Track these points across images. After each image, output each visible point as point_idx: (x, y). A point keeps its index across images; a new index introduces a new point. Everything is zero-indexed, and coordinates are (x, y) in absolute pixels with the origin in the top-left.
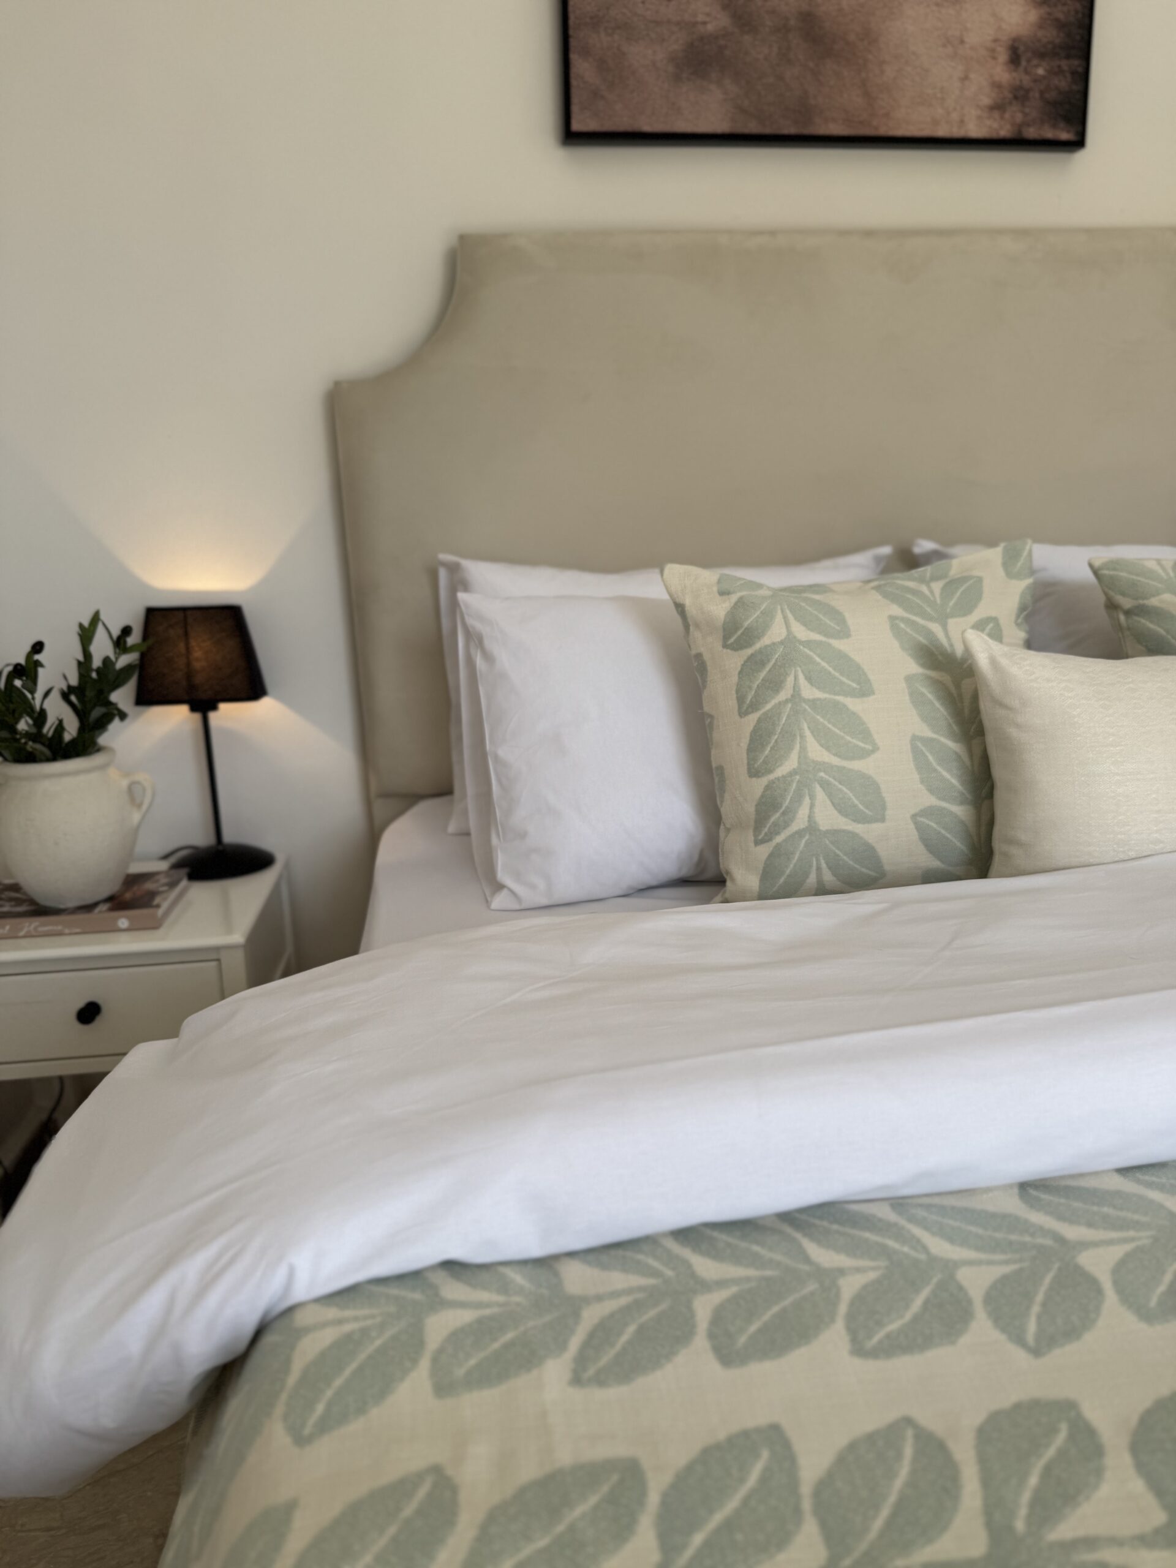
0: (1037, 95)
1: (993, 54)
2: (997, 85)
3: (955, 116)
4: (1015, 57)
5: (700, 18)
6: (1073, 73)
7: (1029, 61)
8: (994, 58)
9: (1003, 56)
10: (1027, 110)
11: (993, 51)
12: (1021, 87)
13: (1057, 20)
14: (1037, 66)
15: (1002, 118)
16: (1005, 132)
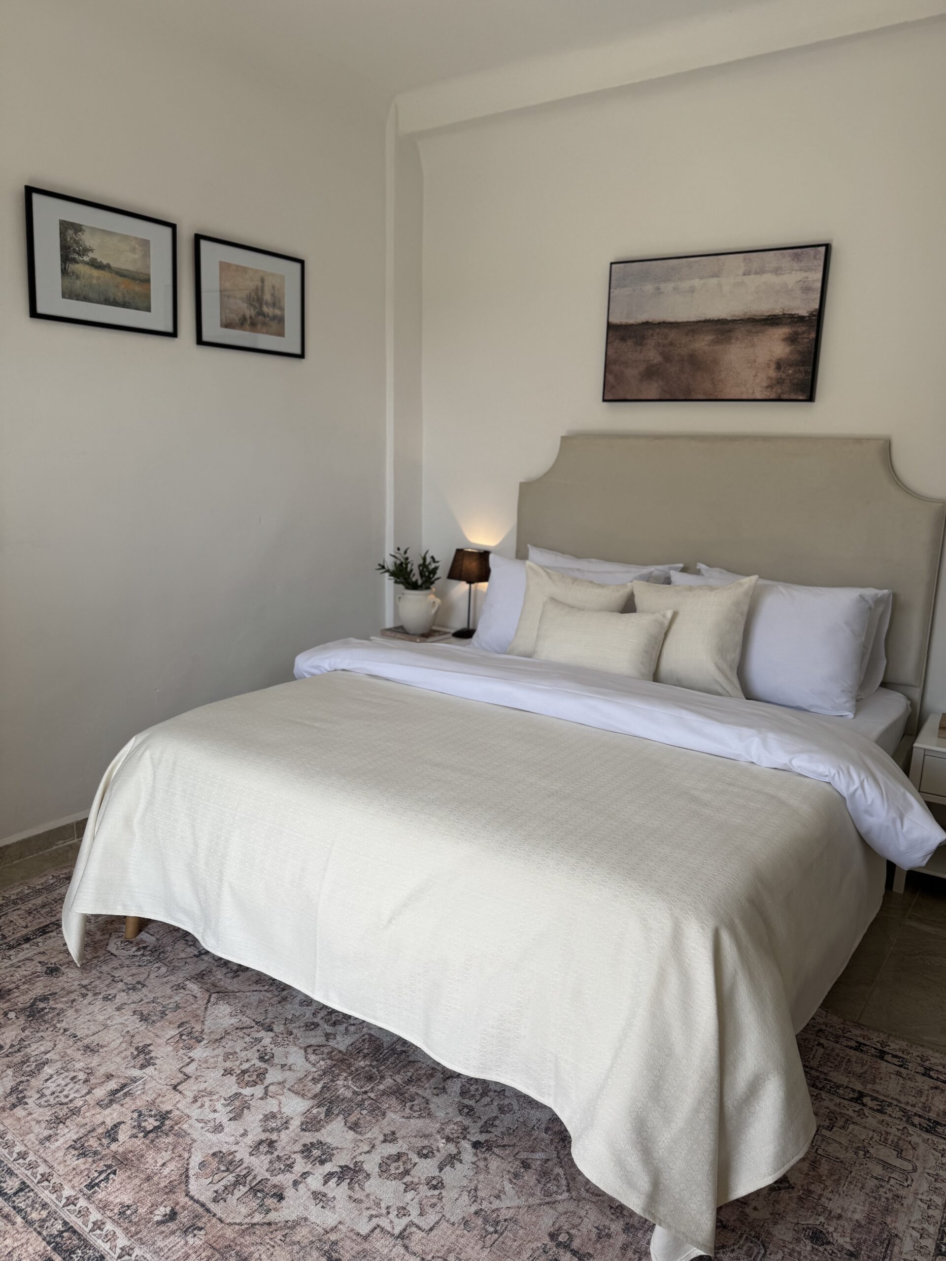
0: (788, 381)
1: (768, 366)
2: (769, 378)
3: (750, 391)
4: (779, 366)
5: (651, 358)
6: (806, 372)
7: (785, 368)
8: (769, 367)
9: (773, 366)
10: (783, 388)
11: (769, 364)
12: (781, 378)
13: (799, 351)
14: (788, 370)
15: (771, 391)
16: (772, 397)
